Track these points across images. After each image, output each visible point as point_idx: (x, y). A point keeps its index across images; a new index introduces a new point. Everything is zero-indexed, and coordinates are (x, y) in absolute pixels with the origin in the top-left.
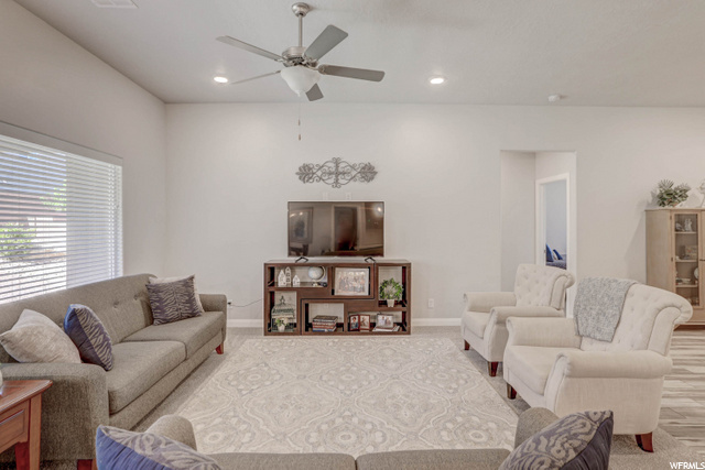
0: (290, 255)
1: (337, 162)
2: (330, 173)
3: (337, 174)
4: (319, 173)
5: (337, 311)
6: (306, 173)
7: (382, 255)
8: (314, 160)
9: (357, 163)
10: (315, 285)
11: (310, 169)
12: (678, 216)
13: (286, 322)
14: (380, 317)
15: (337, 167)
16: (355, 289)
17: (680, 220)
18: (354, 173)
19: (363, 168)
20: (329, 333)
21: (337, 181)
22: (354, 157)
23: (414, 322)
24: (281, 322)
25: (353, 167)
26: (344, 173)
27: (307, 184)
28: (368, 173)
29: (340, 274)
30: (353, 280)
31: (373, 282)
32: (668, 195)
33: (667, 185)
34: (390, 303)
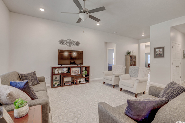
0: (58, 64)
1: (70, 40)
2: (68, 43)
3: (70, 43)
4: (65, 42)
5: (70, 79)
6: (61, 42)
7: (82, 64)
8: (64, 39)
9: (75, 41)
10: (65, 73)
11: (63, 41)
12: (130, 57)
13: (57, 83)
14: (82, 80)
15: (70, 41)
16: (76, 73)
17: (131, 57)
18: (74, 43)
19: (77, 42)
20: (70, 85)
21: (70, 45)
22: (75, 39)
23: (90, 80)
24: (56, 84)
25: (74, 42)
26: (72, 43)
27: (62, 45)
28: (78, 44)
29: (72, 69)
30: (75, 71)
31: (81, 71)
32: (129, 53)
33: (128, 51)
34: (84, 76)
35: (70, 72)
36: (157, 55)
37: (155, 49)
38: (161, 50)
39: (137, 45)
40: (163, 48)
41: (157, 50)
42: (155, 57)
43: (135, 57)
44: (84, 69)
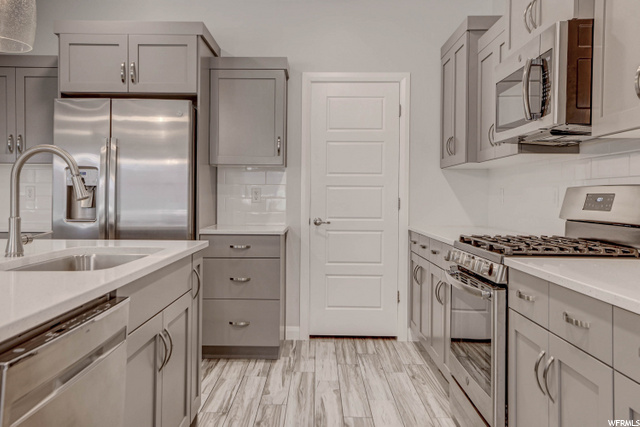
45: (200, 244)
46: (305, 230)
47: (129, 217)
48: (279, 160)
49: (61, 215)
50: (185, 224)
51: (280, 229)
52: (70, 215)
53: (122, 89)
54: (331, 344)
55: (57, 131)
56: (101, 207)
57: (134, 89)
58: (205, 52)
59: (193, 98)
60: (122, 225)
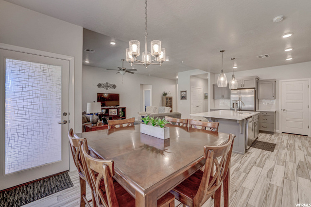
1: (107, 83)
3: (107, 86)
4: (103, 86)
6: (99, 86)
7: (119, 106)
8: (102, 83)
10: (103, 114)
11: (101, 85)
12: (166, 98)
16: (114, 114)
19: (113, 85)
21: (107, 88)
22: (111, 83)
25: (111, 85)
26: (109, 86)
27: (100, 88)
28: (114, 87)
29: (110, 110)
30: (113, 112)
31: (118, 112)
32: (165, 94)
33: (164, 92)
34: (121, 116)
35: (108, 113)
36: (182, 97)
37: (181, 92)
38: (185, 93)
39: (175, 86)
40: (185, 92)
41: (182, 93)
42: (181, 99)
43: (171, 99)
44: (120, 110)
45: (257, 113)
46: (281, 112)
47: (243, 108)
48: (274, 98)
49: (232, 107)
50: (254, 109)
51: (274, 111)
52: (233, 107)
53: (242, 88)
54: (288, 134)
55: (231, 96)
56: (238, 105)
57: (243, 87)
58: (257, 79)
59: (255, 88)
60: (242, 109)
